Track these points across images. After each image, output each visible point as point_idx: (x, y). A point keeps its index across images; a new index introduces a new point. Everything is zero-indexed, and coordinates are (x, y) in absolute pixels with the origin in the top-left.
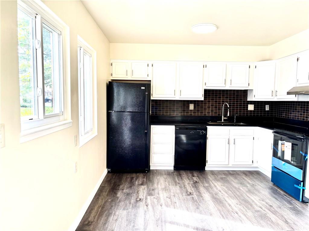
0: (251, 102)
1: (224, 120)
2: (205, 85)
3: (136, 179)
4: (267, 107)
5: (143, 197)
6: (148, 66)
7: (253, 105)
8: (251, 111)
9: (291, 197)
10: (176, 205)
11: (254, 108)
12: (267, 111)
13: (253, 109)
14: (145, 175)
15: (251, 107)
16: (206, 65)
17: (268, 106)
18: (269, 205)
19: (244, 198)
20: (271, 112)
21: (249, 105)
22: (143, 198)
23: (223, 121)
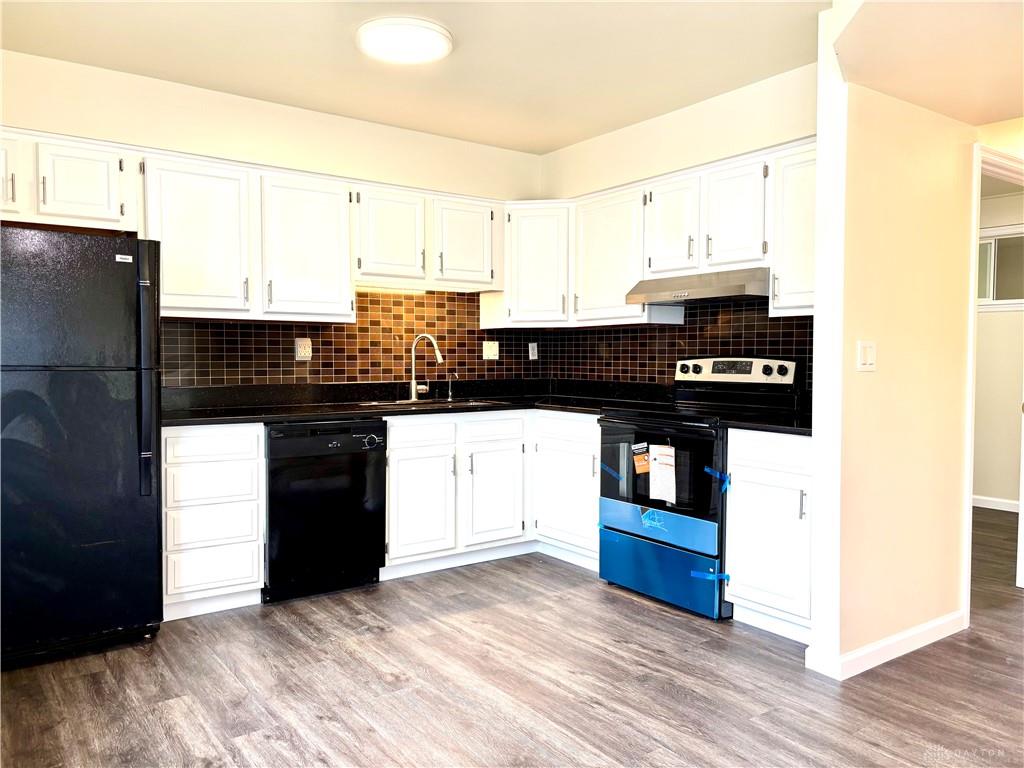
0: (493, 334)
1: (420, 396)
2: (359, 267)
3: (120, 680)
4: (533, 349)
5: (213, 746)
6: (121, 169)
7: (497, 343)
8: (491, 362)
9: (681, 613)
10: (379, 739)
11: (501, 351)
12: (534, 361)
13: (497, 358)
14: (152, 651)
15: (491, 350)
16: (358, 194)
17: (535, 345)
18: (654, 651)
19: (574, 647)
20: (543, 363)
21: (485, 343)
22: (214, 754)
23: (414, 399)
